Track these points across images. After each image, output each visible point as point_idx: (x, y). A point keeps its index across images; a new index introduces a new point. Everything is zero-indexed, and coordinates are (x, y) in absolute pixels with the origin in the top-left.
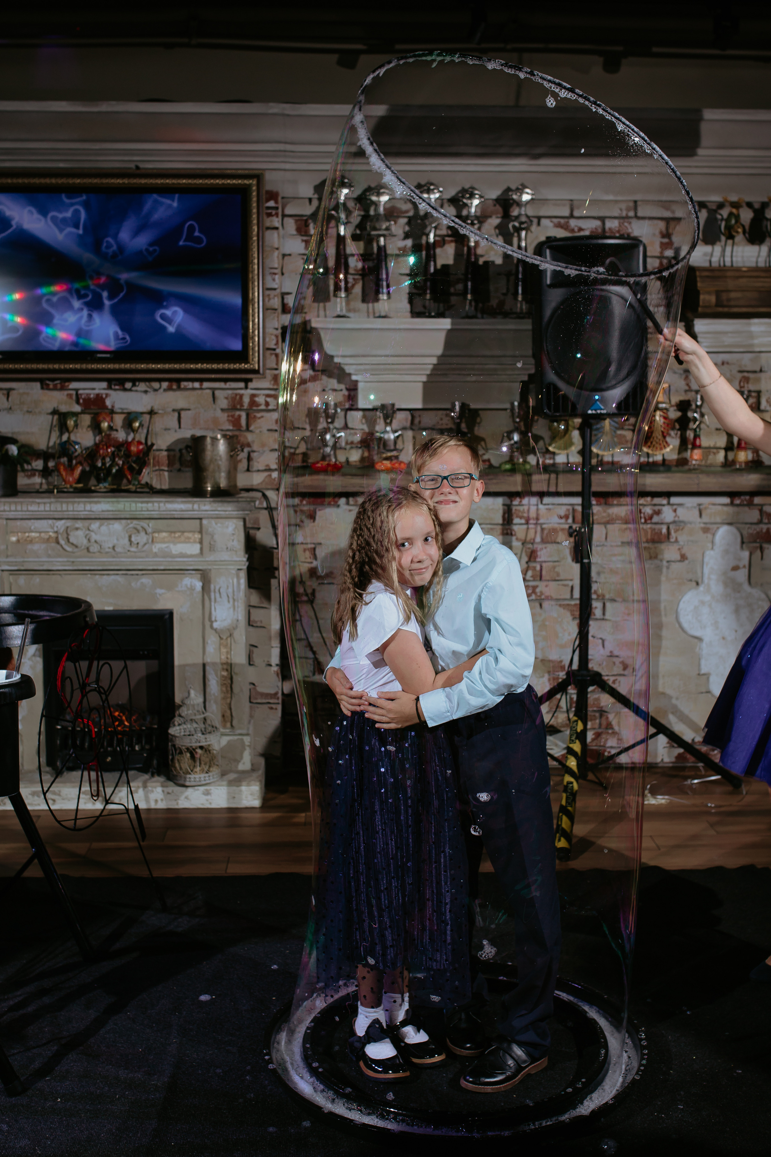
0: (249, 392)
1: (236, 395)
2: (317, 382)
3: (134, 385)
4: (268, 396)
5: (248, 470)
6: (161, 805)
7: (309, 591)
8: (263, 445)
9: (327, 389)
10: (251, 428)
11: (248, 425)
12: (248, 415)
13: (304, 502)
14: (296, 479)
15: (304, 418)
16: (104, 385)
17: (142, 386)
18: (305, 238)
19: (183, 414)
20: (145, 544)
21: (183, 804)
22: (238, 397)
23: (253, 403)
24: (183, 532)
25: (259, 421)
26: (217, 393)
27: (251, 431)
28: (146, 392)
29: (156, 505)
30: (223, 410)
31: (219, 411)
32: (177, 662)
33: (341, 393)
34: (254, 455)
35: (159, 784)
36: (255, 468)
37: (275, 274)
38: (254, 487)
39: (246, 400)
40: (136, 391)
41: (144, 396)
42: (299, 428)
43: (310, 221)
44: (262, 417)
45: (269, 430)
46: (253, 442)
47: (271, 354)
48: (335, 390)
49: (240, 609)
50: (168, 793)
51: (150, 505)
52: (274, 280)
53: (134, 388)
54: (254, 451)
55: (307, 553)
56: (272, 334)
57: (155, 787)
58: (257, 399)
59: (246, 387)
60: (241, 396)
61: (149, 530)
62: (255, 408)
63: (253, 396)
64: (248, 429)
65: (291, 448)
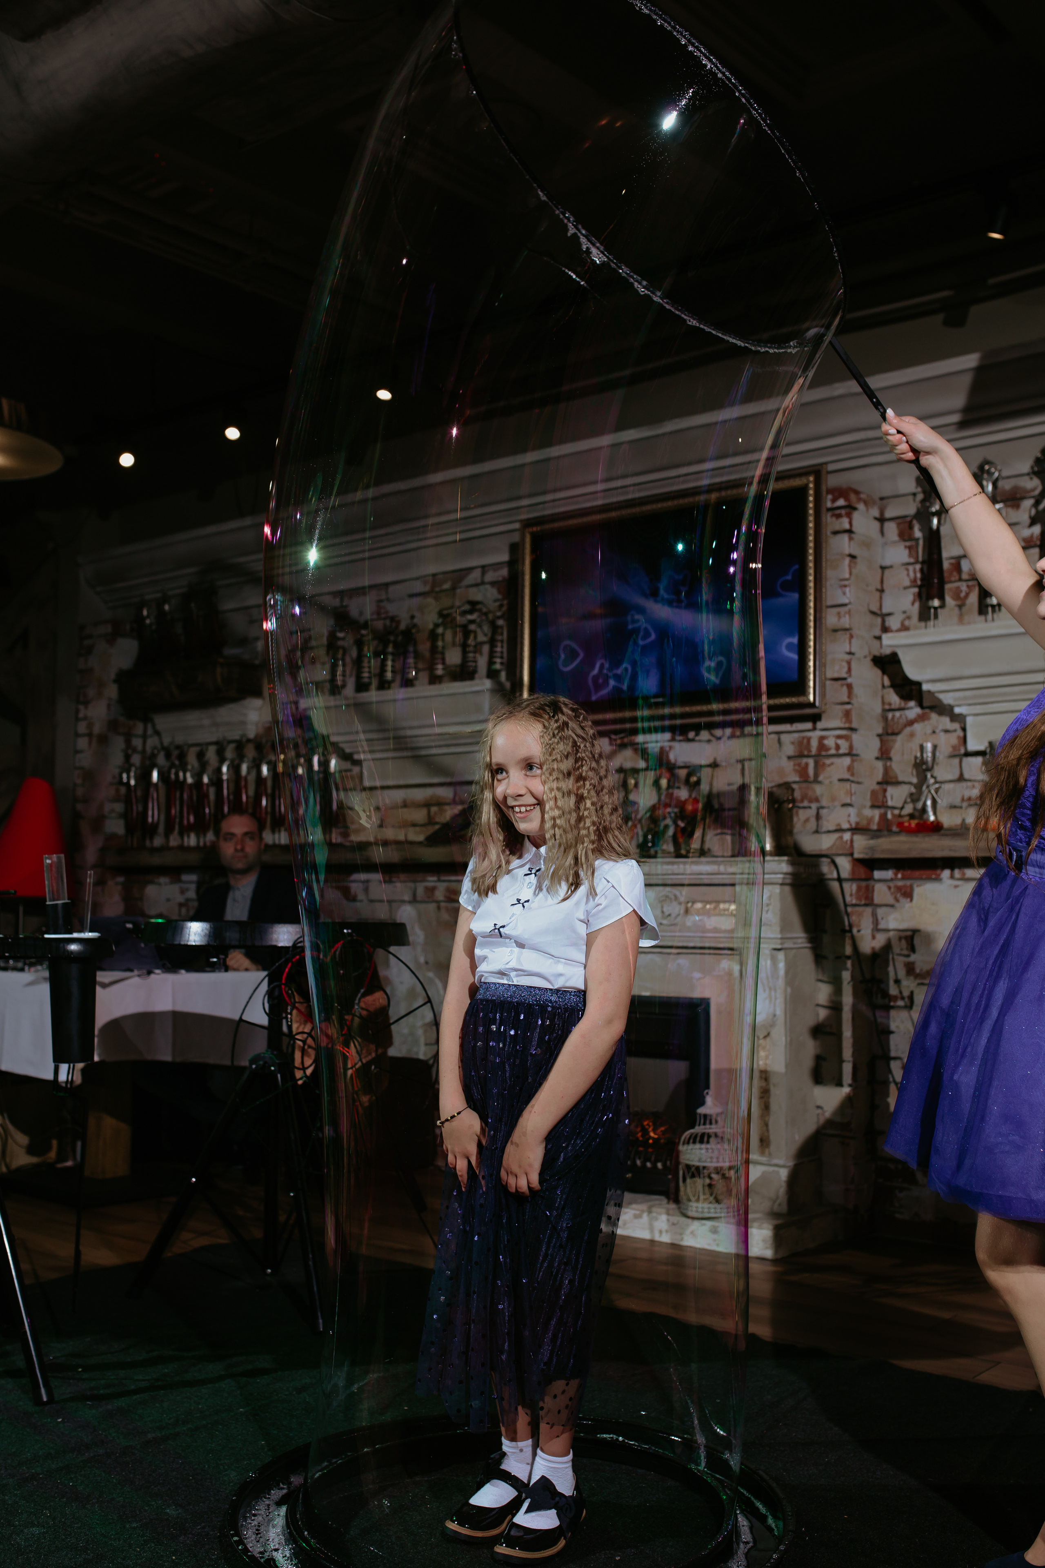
0: (818, 733)
1: (803, 738)
2: (926, 722)
3: (697, 735)
4: (839, 737)
5: (817, 832)
6: (666, 1238)
7: (906, 993)
8: (833, 799)
9: (937, 731)
10: (821, 778)
11: (816, 775)
12: (816, 764)
13: (900, 876)
14: (872, 842)
15: (910, 770)
16: (667, 736)
17: (704, 735)
18: (908, 544)
19: (746, 764)
20: (678, 915)
21: (688, 1241)
22: (805, 741)
23: (822, 747)
24: (718, 902)
25: (828, 769)
26: (784, 737)
27: (820, 782)
28: (709, 741)
29: (681, 866)
30: (789, 758)
31: (785, 759)
32: (714, 1065)
33: (955, 735)
34: (823, 812)
35: (663, 1211)
36: (824, 829)
37: (845, 586)
38: (824, 853)
39: (814, 744)
40: (700, 741)
41: (706, 746)
42: (904, 783)
43: (915, 522)
44: (832, 764)
45: (840, 780)
46: (822, 795)
47: (842, 685)
48: (947, 731)
49: (778, 1001)
50: (674, 1224)
51: (675, 867)
52: (844, 594)
53: (697, 738)
54: (823, 808)
55: (904, 942)
56: (842, 660)
57: (660, 1214)
58: (826, 742)
59: (814, 729)
60: (809, 739)
61: (682, 899)
62: (824, 753)
63: (822, 738)
64: (816, 781)
65: (894, 808)
